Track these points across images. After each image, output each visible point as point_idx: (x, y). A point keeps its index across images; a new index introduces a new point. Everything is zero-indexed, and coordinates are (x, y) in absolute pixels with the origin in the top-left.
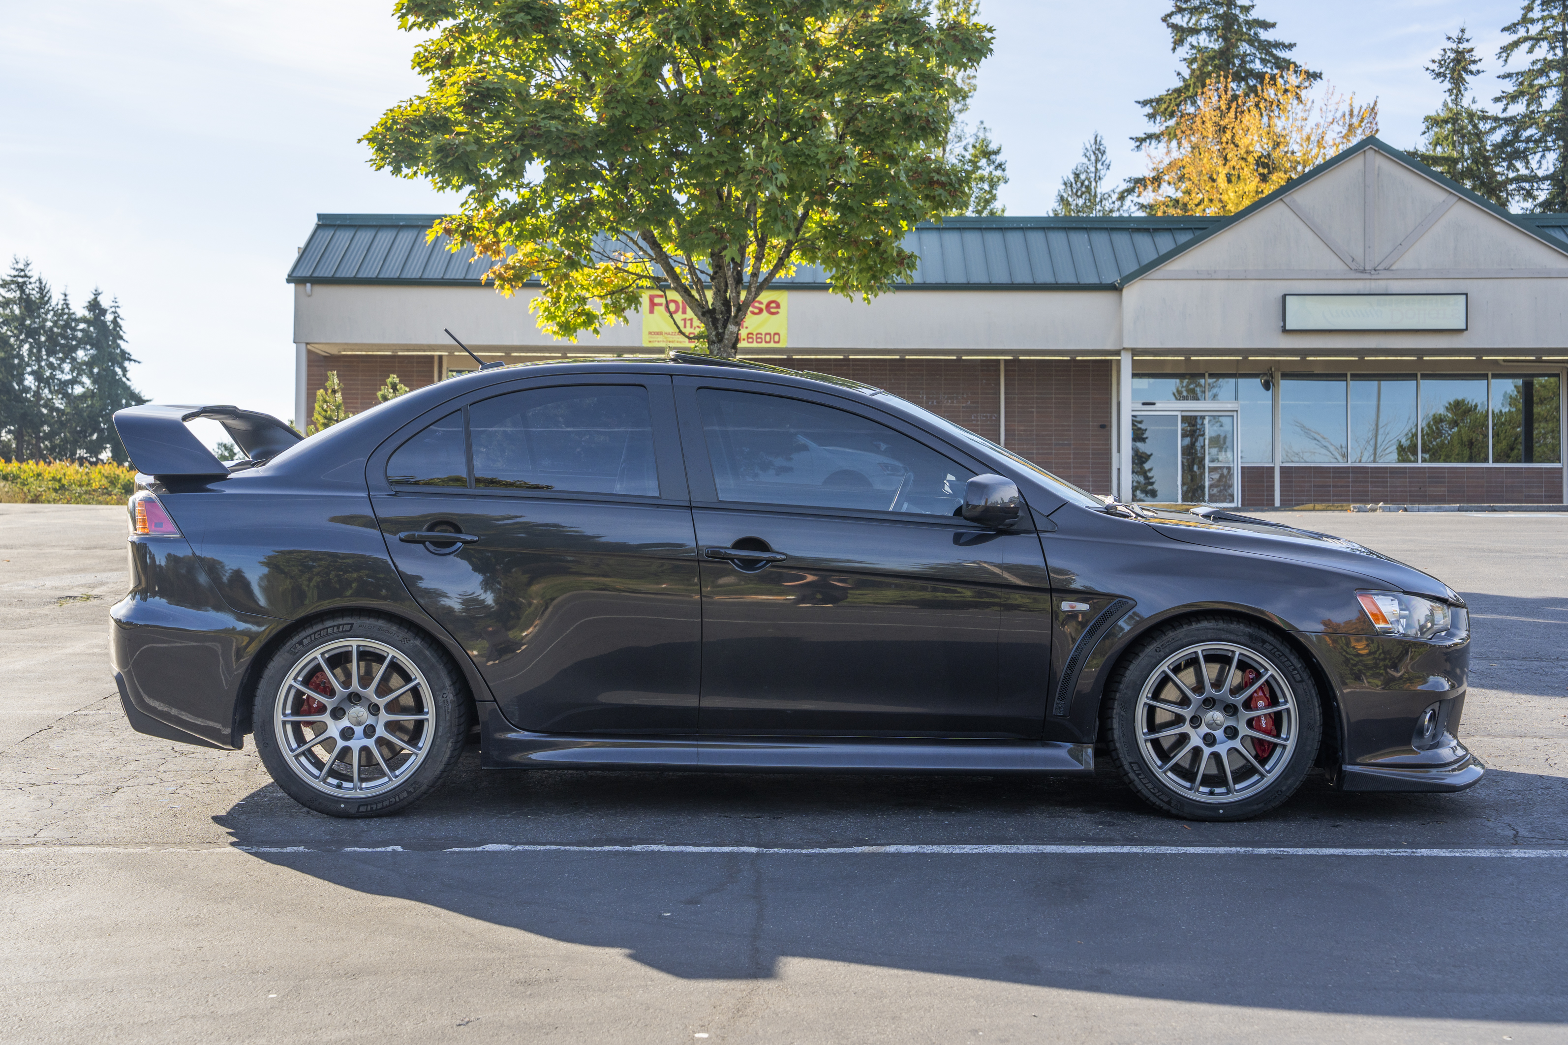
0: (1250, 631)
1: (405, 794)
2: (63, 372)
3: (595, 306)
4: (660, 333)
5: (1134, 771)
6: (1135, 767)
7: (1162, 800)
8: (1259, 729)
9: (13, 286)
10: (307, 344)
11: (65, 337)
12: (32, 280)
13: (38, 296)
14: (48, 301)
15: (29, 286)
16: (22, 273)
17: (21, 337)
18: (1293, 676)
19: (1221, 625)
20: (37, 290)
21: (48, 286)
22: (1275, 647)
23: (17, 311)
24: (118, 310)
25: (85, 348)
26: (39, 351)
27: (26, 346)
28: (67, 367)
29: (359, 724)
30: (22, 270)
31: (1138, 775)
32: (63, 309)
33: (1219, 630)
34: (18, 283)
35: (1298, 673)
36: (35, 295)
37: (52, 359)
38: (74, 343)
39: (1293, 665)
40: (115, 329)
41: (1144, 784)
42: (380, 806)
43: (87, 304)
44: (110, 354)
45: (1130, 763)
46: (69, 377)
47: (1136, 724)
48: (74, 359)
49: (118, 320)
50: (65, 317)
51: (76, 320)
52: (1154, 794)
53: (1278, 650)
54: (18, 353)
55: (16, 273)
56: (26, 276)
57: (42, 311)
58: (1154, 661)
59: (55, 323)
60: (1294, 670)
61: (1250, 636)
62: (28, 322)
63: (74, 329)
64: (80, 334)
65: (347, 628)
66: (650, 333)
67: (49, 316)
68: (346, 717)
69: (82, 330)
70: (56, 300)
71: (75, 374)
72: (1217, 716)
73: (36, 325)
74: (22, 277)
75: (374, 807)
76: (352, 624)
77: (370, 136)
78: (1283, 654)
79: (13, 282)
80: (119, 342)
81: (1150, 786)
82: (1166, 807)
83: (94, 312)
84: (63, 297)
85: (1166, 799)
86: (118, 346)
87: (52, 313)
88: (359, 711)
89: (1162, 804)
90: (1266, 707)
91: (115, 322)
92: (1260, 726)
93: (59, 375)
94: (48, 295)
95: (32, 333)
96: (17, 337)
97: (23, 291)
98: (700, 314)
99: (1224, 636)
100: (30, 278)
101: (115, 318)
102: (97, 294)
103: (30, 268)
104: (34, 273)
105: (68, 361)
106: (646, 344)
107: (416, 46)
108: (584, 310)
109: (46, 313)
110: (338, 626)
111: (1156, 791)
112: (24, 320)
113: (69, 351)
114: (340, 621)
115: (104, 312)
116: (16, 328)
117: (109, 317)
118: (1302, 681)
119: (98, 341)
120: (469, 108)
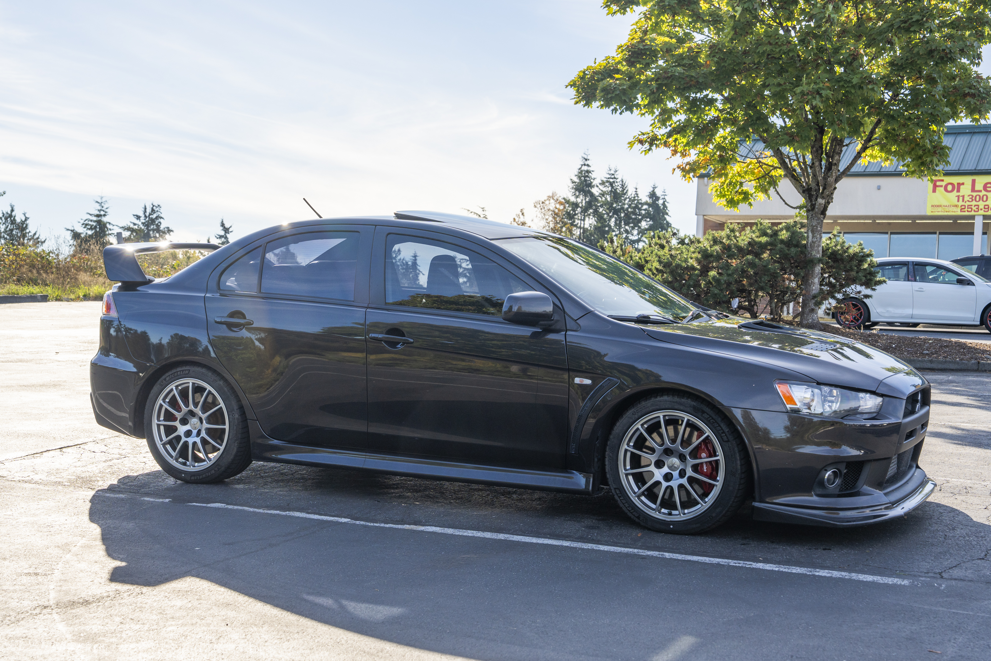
0: (695, 404)
1: (213, 472)
2: (633, 235)
3: (750, 186)
4: (940, 206)
5: (617, 494)
6: (618, 492)
7: (634, 515)
8: (701, 473)
9: (607, 184)
10: (704, 215)
11: (635, 214)
12: (618, 180)
13: (621, 189)
14: (626, 192)
15: (616, 184)
16: (613, 176)
17: (610, 214)
18: (721, 437)
19: (676, 399)
20: (620, 186)
21: (626, 184)
22: (710, 416)
23: (609, 199)
24: (666, 197)
25: (646, 220)
26: (620, 222)
27: (613, 220)
28: (635, 232)
29: (195, 429)
30: (613, 175)
31: (619, 497)
32: (634, 197)
33: (674, 402)
34: (610, 182)
35: (726, 435)
36: (619, 190)
37: (627, 227)
38: (640, 217)
39: (722, 429)
40: (664, 208)
41: (623, 504)
42: (201, 477)
43: (649, 194)
44: (661, 224)
45: (615, 489)
46: (636, 238)
47: (619, 463)
48: (639, 227)
49: (666, 203)
50: (636, 202)
51: (641, 204)
52: (629, 511)
53: (713, 419)
54: (608, 223)
55: (609, 176)
56: (615, 178)
57: (623, 198)
58: (631, 421)
59: (630, 206)
60: (722, 433)
61: (694, 408)
62: (614, 205)
63: (640, 209)
64: (643, 212)
65: (187, 372)
66: (932, 206)
67: (626, 202)
68: (189, 424)
69: (645, 210)
70: (631, 192)
71: (640, 236)
72: (675, 461)
73: (619, 207)
74: (612, 178)
75: (198, 477)
76: (189, 370)
77: (572, 83)
78: (716, 422)
79: (607, 182)
80: (665, 216)
81: (627, 505)
82: (637, 520)
83: (653, 199)
84: (635, 190)
85: (637, 515)
86: (665, 219)
87: (628, 200)
88: (195, 421)
89: (635, 519)
90: (707, 457)
91: (664, 204)
92: (703, 470)
93: (631, 237)
94: (626, 189)
95: (616, 212)
96: (608, 214)
97: (612, 187)
98: (801, 191)
99: (676, 407)
100: (617, 179)
101: (664, 202)
102: (654, 188)
103: (617, 173)
104: (619, 176)
105: (636, 228)
106: (929, 213)
107: (632, 25)
108: (742, 190)
109: (625, 200)
110: (183, 371)
111: (630, 509)
112: (613, 204)
113: (637, 223)
114: (184, 368)
115: (658, 198)
116: (608, 209)
117: (661, 202)
118: (728, 441)
119: (654, 215)
120: (630, 62)
